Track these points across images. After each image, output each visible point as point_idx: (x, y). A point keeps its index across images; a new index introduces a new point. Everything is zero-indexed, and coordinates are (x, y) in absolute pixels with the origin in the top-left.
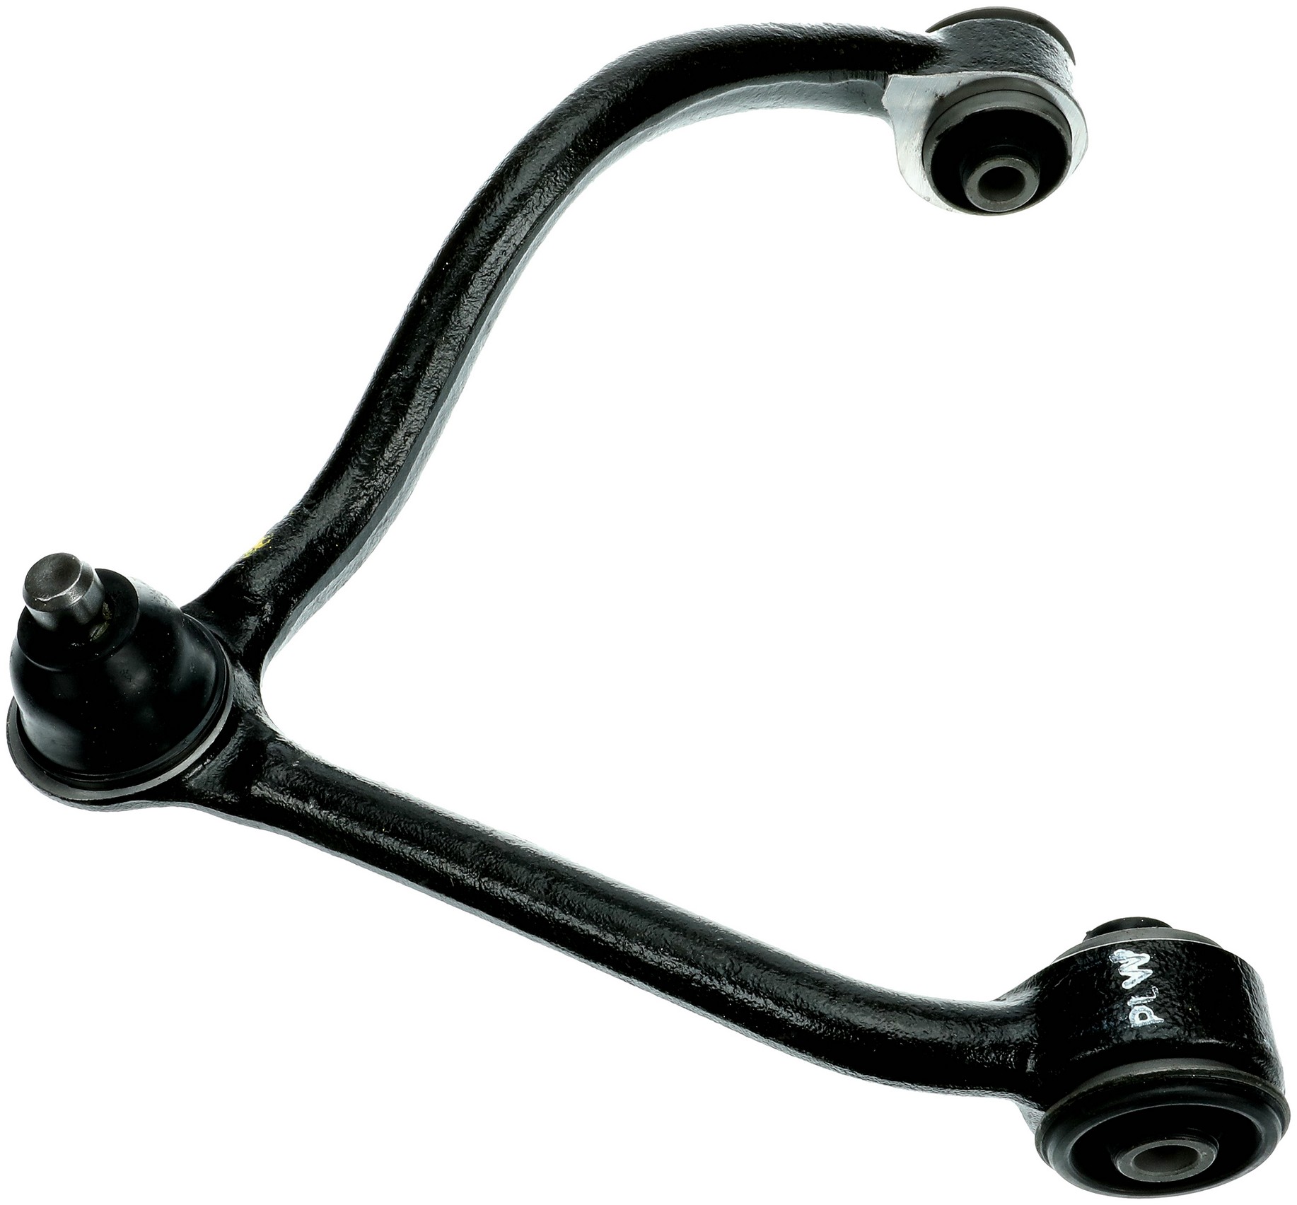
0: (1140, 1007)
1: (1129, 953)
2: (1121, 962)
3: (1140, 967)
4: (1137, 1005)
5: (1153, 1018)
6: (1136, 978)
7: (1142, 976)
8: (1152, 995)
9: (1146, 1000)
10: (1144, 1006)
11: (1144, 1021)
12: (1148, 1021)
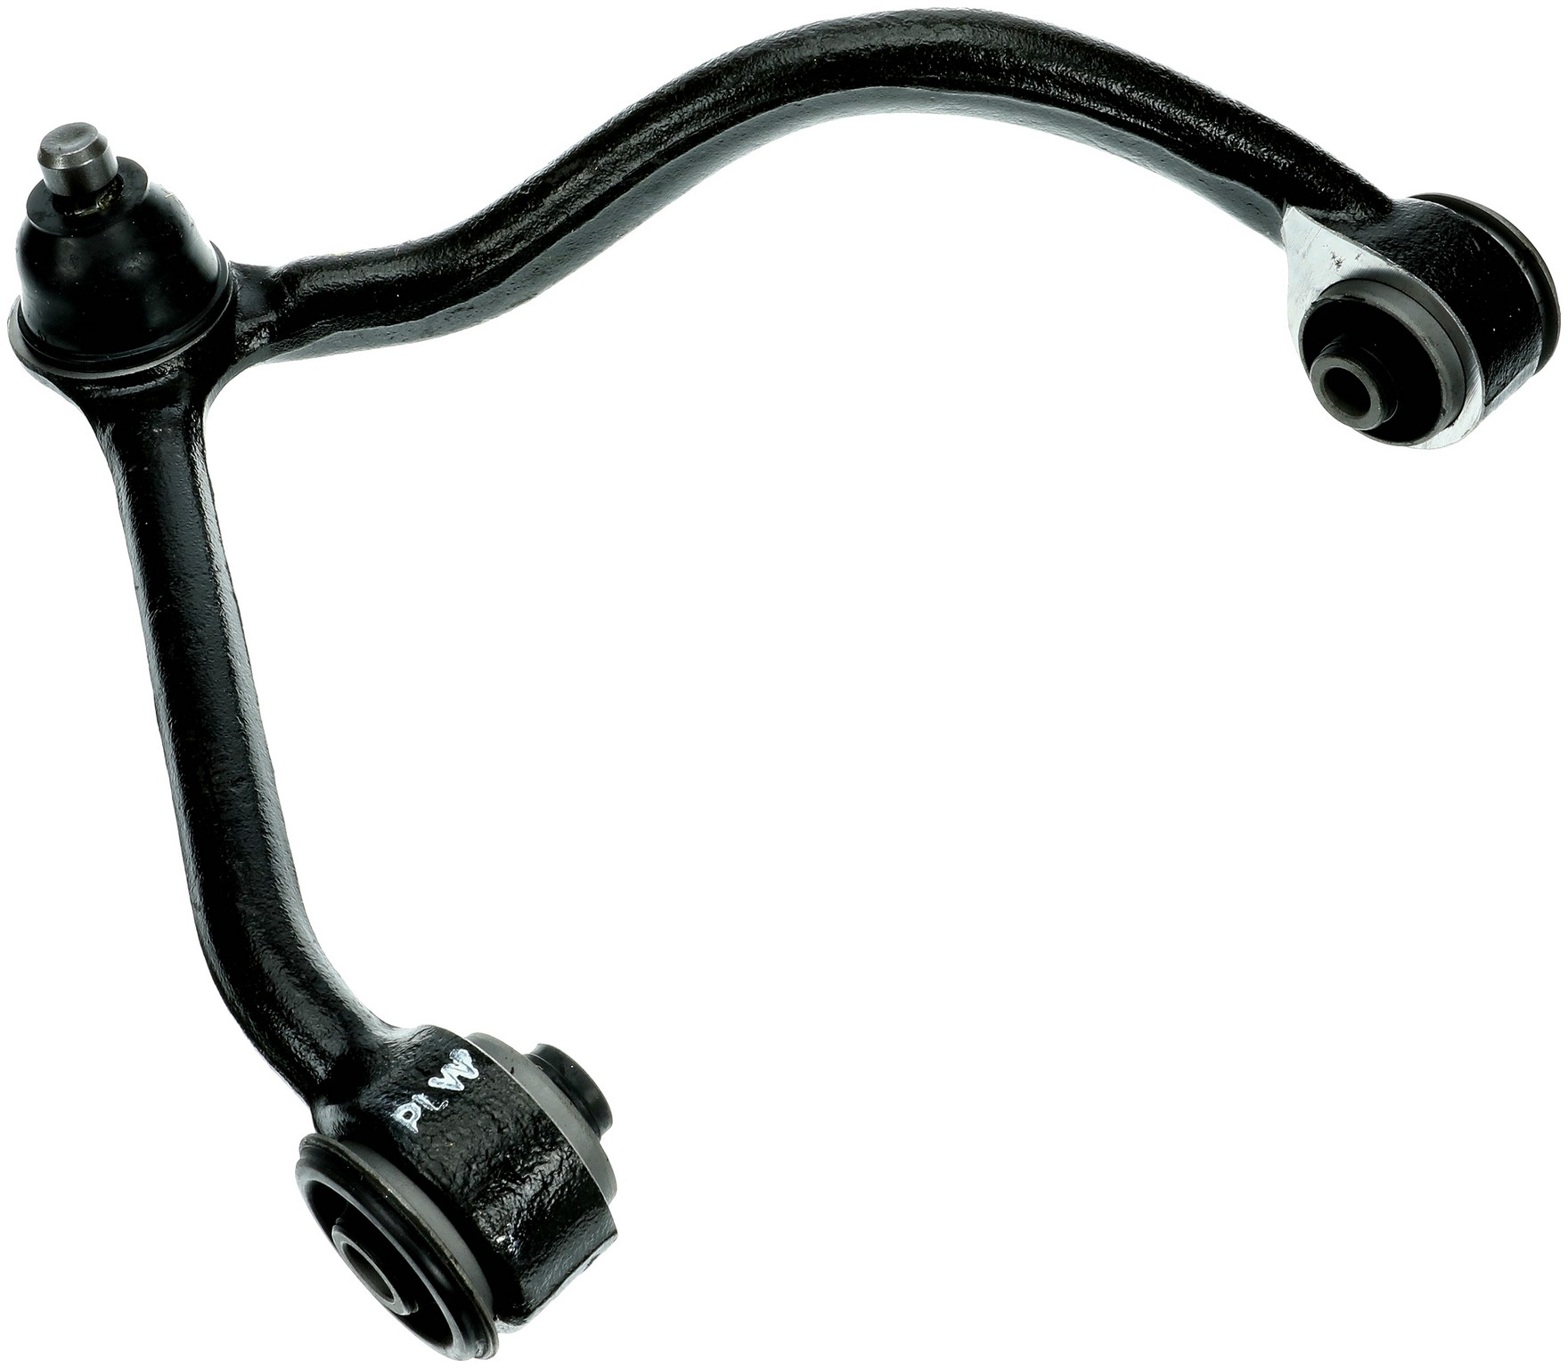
0: (417, 1106)
1: (468, 1060)
2: (454, 1061)
3: (460, 1077)
4: (417, 1104)
5: (412, 1125)
6: (446, 1083)
7: (450, 1085)
8: (436, 1105)
9: (428, 1106)
10: (419, 1109)
11: (404, 1119)
12: (406, 1122)
